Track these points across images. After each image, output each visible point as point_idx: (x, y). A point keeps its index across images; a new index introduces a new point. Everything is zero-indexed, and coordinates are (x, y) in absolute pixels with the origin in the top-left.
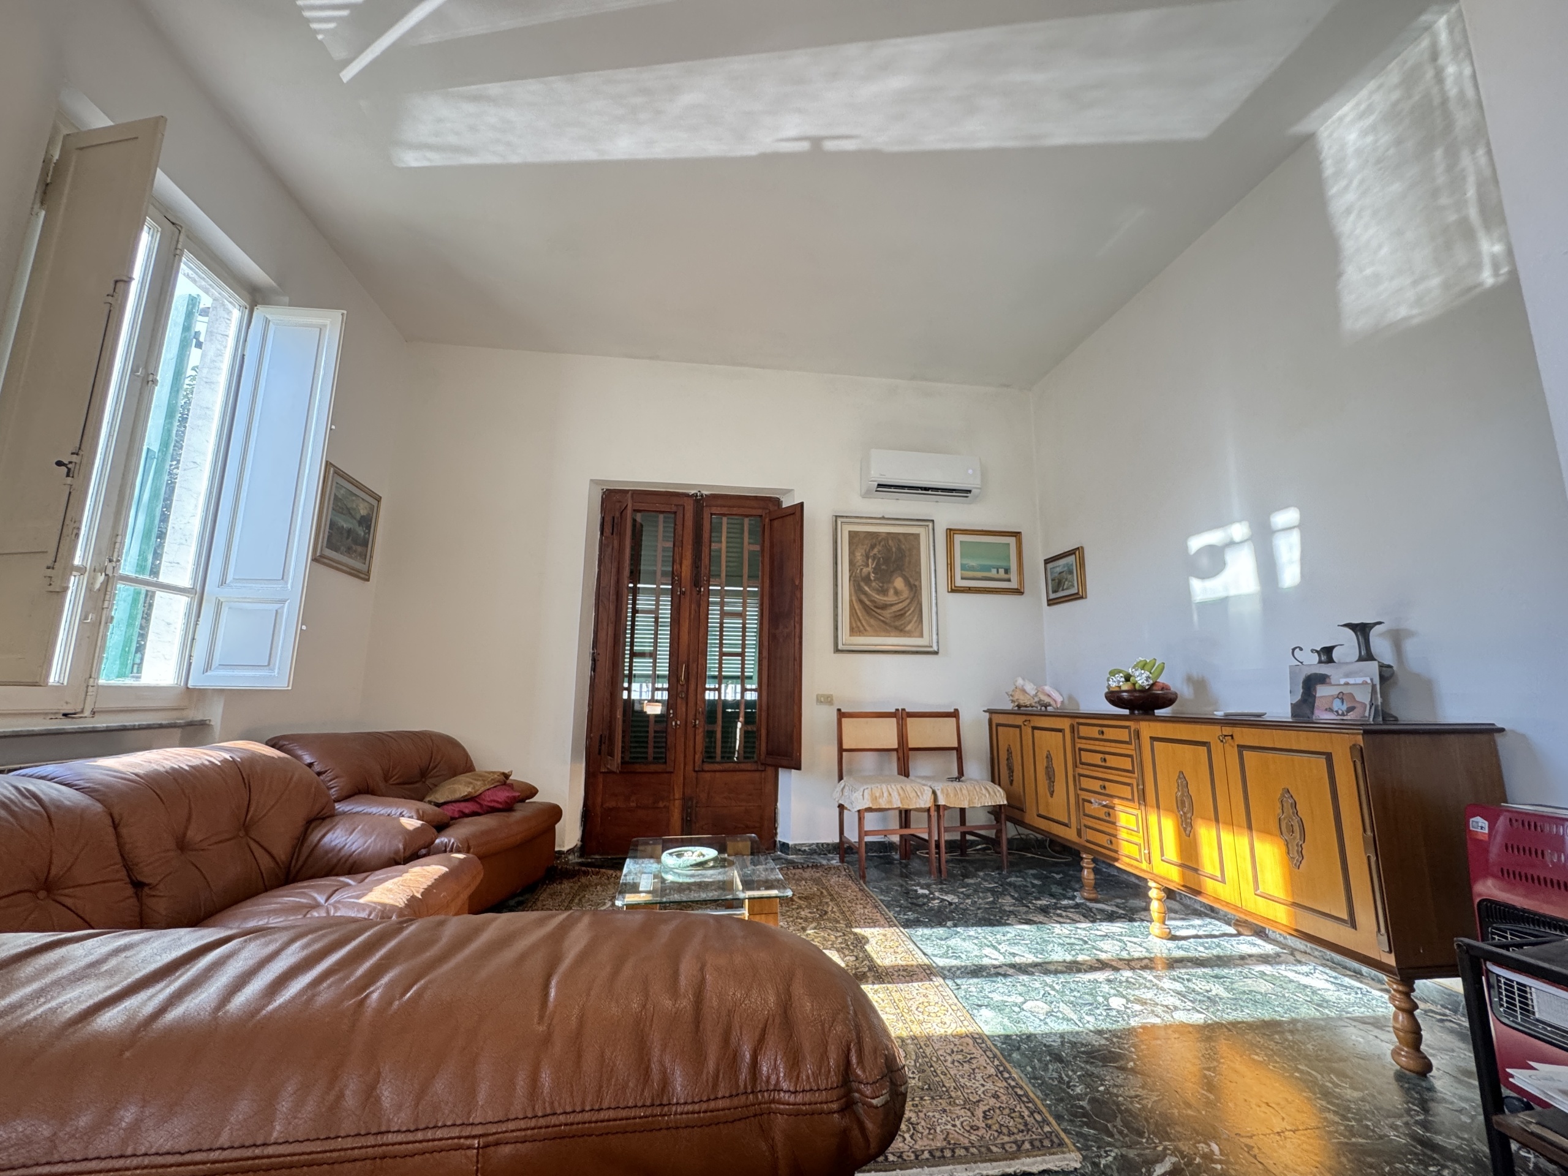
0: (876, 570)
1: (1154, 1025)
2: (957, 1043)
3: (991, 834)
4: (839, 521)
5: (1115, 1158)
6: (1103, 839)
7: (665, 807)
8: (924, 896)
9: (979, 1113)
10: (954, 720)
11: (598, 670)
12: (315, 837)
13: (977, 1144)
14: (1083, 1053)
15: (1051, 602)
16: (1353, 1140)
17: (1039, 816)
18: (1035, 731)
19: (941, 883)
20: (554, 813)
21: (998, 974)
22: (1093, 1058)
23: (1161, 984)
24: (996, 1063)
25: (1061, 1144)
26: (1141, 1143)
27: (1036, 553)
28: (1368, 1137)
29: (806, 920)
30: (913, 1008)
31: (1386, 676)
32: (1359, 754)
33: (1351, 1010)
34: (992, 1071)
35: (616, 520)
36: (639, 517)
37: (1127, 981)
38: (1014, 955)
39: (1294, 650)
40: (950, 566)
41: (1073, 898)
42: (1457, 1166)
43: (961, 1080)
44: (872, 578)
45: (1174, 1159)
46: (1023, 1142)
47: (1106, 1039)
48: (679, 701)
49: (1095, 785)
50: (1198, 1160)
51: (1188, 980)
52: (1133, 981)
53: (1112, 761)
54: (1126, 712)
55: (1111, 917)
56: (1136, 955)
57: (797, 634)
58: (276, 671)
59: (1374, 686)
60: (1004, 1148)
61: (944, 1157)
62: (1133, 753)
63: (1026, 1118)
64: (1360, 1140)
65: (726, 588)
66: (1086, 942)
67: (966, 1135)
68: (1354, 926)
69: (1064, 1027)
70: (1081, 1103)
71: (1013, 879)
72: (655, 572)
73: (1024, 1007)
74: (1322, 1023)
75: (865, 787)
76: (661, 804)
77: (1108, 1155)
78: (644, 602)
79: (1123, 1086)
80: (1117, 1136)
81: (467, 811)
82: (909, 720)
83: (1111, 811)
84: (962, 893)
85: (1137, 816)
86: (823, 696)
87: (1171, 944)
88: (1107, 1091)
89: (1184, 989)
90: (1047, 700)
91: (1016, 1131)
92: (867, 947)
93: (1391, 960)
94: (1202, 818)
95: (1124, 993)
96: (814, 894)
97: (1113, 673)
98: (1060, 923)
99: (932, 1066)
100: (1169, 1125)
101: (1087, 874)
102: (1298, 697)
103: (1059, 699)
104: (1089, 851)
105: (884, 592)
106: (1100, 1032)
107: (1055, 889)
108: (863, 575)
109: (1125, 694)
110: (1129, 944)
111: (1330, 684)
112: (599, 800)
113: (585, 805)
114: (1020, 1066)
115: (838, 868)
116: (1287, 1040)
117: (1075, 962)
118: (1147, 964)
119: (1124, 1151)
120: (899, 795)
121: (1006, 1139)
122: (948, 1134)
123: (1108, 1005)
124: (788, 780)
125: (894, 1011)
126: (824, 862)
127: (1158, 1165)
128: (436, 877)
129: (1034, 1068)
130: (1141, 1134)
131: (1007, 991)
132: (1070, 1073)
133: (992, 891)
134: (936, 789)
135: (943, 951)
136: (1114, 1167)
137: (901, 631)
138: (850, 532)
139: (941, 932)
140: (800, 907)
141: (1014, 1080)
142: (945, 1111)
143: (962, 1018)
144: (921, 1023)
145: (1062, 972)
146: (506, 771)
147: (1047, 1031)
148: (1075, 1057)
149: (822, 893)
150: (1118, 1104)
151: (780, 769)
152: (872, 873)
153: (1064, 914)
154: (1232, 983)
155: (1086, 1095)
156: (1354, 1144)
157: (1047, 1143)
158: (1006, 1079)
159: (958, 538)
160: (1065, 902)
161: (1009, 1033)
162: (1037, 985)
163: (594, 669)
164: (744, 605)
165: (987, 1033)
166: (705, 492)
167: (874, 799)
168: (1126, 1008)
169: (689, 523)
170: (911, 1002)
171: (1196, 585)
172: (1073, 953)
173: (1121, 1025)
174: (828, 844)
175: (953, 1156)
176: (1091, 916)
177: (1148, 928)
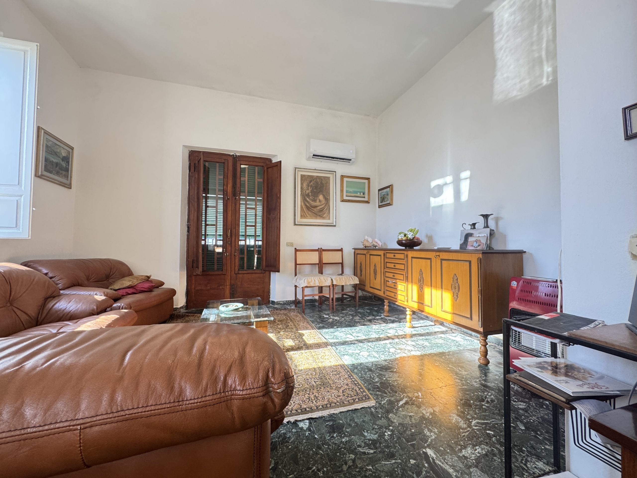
0: (312, 192)
1: (404, 357)
2: (335, 368)
3: (353, 294)
4: (297, 170)
5: (387, 401)
6: (392, 294)
7: (223, 288)
8: (326, 318)
9: (341, 391)
10: (341, 252)
11: (190, 232)
12: (50, 305)
13: (339, 401)
14: (379, 368)
15: (380, 207)
16: (463, 387)
17: (370, 287)
18: (371, 256)
19: (333, 313)
20: (173, 292)
21: (352, 343)
22: (383, 369)
23: (408, 343)
24: (348, 373)
25: (369, 398)
26: (396, 395)
27: (375, 187)
28: (468, 386)
29: (280, 329)
30: (320, 358)
31: (492, 234)
32: (480, 261)
33: (467, 347)
34: (347, 376)
35: (196, 165)
36: (207, 164)
37: (396, 343)
38: (358, 337)
39: (463, 224)
40: (342, 191)
41: (381, 316)
42: (493, 392)
43: (335, 380)
44: (310, 195)
45: (406, 399)
46: (356, 399)
47: (387, 362)
48: (228, 245)
49: (391, 275)
50: (414, 398)
51: (417, 341)
52: (398, 342)
53: (398, 266)
54: (404, 248)
55: (393, 322)
56: (400, 334)
57: (278, 217)
58: (21, 230)
59: (487, 237)
60: (349, 402)
61: (327, 407)
62: (405, 263)
63: (358, 391)
64: (465, 387)
65: (248, 197)
66: (383, 331)
67: (336, 399)
68: (471, 319)
69: (373, 360)
70: (377, 384)
71: (360, 310)
72: (215, 190)
73: (360, 354)
74: (458, 352)
75: (305, 278)
76: (221, 287)
77: (384, 400)
78: (211, 203)
79: (391, 377)
80: (388, 394)
81: (130, 292)
82: (323, 252)
83: (396, 284)
84: (341, 316)
85: (404, 286)
86: (289, 243)
87: (412, 329)
88: (386, 380)
89: (415, 344)
90: (376, 244)
91: (353, 395)
92: (304, 337)
93: (481, 330)
94: (426, 285)
95: (395, 347)
96: (284, 319)
97: (400, 233)
98: (375, 325)
99: (325, 377)
100: (406, 388)
101: (386, 307)
102: (462, 242)
103: (380, 244)
104: (387, 299)
105: (315, 201)
106: (385, 360)
107: (375, 313)
108: (306, 193)
109: (404, 241)
110: (398, 330)
111: (474, 237)
112: (193, 286)
113: (187, 289)
114: (357, 374)
115: (294, 309)
116: (446, 358)
117: (379, 338)
118: (404, 336)
119: (390, 398)
120: (318, 281)
121: (350, 398)
122: (329, 399)
123: (389, 351)
124: (274, 276)
125: (312, 359)
126: (289, 307)
127: (401, 402)
128: (113, 320)
129: (362, 374)
130: (396, 392)
131: (354, 349)
132: (374, 375)
133: (352, 315)
134: (333, 278)
135: (332, 337)
136: (386, 404)
137: (321, 217)
138: (301, 175)
139: (332, 330)
140: (278, 324)
141: (354, 379)
142: (329, 391)
143: (337, 360)
144: (322, 362)
145: (374, 341)
146: (148, 275)
147: (367, 362)
148: (376, 369)
149: (287, 319)
150: (389, 383)
151: (271, 272)
152: (307, 311)
153: (377, 321)
154: (431, 341)
155: (379, 381)
156: (464, 388)
157: (364, 398)
158: (351, 379)
159: (345, 179)
160: (378, 317)
161: (354, 363)
162: (365, 346)
163: (188, 231)
164: (256, 205)
165: (346, 364)
166: (238, 154)
167: (309, 283)
168: (395, 352)
169: (231, 168)
170: (319, 355)
171: (432, 200)
172: (379, 334)
173: (393, 357)
174: (290, 301)
175: (330, 406)
176: (385, 321)
177: (405, 324)
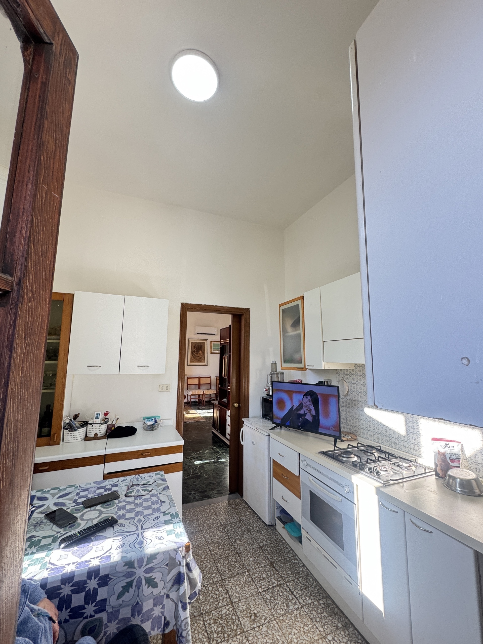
0: (196, 350)
4: (189, 340)
8: (200, 407)
10: (209, 378)
40: (211, 348)
75: (191, 391)
82: (201, 379)
105: (197, 354)
108: (194, 351)
120: (198, 392)
134: (204, 391)
137: (201, 361)
138: (191, 342)
139: (201, 410)
152: (192, 406)
159: (213, 343)
167: (193, 393)
174: (185, 402)
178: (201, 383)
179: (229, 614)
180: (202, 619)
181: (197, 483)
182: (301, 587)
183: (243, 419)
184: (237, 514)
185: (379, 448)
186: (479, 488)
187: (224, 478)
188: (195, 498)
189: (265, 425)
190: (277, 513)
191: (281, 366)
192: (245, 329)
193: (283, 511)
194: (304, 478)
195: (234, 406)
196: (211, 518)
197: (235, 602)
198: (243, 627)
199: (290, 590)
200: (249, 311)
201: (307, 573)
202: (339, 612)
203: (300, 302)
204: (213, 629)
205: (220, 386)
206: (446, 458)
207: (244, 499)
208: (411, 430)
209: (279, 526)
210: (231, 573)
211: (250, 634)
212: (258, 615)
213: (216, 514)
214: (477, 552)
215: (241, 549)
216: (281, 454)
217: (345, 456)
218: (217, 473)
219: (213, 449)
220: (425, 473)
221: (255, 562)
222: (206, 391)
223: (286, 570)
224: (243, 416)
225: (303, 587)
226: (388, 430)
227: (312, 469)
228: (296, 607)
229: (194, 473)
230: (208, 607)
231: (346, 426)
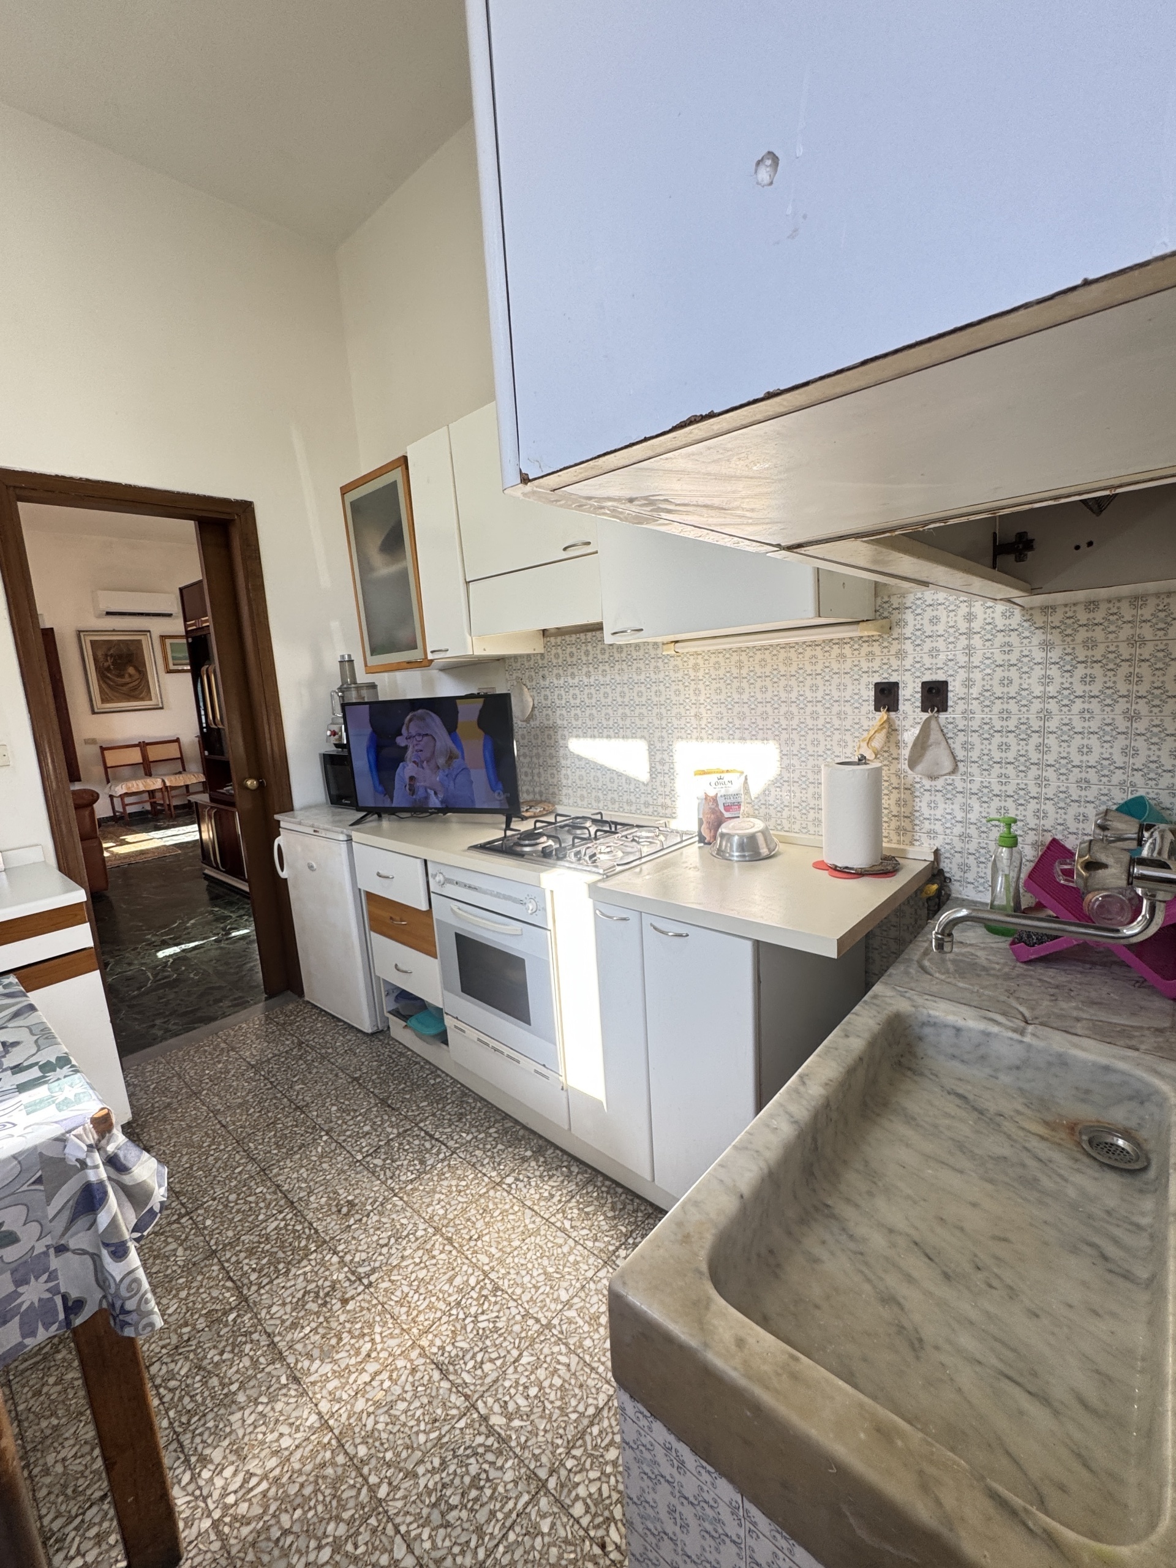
0: (113, 663)
4: (82, 634)
10: (177, 743)
40: (165, 658)
44: (112, 669)
75: (123, 783)
82: (148, 747)
86: (88, 740)
105: (120, 676)
108: (105, 667)
120: (146, 784)
134: (166, 779)
137: (137, 698)
138: (90, 641)
159: (168, 641)
167: (129, 788)
178: (151, 759)
179: (286, 1225)
180: (216, 1260)
181: (172, 996)
182: (450, 1120)
183: (277, 817)
184: (290, 1034)
185: (598, 817)
186: (767, 845)
187: (251, 969)
188: (167, 1030)
189: (337, 818)
190: (388, 1004)
191: (366, 665)
192: (245, 568)
193: (403, 995)
194: (442, 912)
195: (247, 788)
196: (219, 1062)
197: (300, 1199)
198: (323, 1235)
199: (427, 1133)
200: (253, 511)
201: (463, 1091)
202: (527, 1133)
203: (397, 475)
204: (246, 1268)
205: (206, 753)
206: (717, 805)
207: (307, 998)
208: (659, 767)
209: (398, 1030)
210: (284, 1150)
211: (340, 1240)
212: (356, 1201)
213: (233, 1049)
214: (758, 941)
215: (307, 1098)
216: (382, 872)
217: (527, 842)
218: (227, 964)
219: (212, 912)
220: (682, 841)
221: (344, 1112)
222: (173, 778)
223: (415, 1102)
224: (277, 809)
225: (455, 1118)
226: (615, 777)
227: (456, 887)
228: (441, 1156)
229: (159, 977)
230: (230, 1234)
231: (531, 789)
